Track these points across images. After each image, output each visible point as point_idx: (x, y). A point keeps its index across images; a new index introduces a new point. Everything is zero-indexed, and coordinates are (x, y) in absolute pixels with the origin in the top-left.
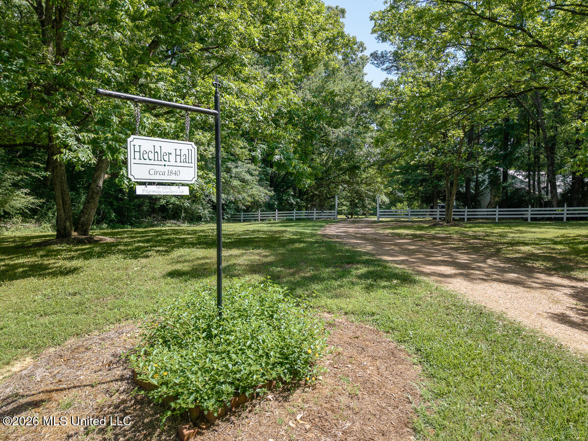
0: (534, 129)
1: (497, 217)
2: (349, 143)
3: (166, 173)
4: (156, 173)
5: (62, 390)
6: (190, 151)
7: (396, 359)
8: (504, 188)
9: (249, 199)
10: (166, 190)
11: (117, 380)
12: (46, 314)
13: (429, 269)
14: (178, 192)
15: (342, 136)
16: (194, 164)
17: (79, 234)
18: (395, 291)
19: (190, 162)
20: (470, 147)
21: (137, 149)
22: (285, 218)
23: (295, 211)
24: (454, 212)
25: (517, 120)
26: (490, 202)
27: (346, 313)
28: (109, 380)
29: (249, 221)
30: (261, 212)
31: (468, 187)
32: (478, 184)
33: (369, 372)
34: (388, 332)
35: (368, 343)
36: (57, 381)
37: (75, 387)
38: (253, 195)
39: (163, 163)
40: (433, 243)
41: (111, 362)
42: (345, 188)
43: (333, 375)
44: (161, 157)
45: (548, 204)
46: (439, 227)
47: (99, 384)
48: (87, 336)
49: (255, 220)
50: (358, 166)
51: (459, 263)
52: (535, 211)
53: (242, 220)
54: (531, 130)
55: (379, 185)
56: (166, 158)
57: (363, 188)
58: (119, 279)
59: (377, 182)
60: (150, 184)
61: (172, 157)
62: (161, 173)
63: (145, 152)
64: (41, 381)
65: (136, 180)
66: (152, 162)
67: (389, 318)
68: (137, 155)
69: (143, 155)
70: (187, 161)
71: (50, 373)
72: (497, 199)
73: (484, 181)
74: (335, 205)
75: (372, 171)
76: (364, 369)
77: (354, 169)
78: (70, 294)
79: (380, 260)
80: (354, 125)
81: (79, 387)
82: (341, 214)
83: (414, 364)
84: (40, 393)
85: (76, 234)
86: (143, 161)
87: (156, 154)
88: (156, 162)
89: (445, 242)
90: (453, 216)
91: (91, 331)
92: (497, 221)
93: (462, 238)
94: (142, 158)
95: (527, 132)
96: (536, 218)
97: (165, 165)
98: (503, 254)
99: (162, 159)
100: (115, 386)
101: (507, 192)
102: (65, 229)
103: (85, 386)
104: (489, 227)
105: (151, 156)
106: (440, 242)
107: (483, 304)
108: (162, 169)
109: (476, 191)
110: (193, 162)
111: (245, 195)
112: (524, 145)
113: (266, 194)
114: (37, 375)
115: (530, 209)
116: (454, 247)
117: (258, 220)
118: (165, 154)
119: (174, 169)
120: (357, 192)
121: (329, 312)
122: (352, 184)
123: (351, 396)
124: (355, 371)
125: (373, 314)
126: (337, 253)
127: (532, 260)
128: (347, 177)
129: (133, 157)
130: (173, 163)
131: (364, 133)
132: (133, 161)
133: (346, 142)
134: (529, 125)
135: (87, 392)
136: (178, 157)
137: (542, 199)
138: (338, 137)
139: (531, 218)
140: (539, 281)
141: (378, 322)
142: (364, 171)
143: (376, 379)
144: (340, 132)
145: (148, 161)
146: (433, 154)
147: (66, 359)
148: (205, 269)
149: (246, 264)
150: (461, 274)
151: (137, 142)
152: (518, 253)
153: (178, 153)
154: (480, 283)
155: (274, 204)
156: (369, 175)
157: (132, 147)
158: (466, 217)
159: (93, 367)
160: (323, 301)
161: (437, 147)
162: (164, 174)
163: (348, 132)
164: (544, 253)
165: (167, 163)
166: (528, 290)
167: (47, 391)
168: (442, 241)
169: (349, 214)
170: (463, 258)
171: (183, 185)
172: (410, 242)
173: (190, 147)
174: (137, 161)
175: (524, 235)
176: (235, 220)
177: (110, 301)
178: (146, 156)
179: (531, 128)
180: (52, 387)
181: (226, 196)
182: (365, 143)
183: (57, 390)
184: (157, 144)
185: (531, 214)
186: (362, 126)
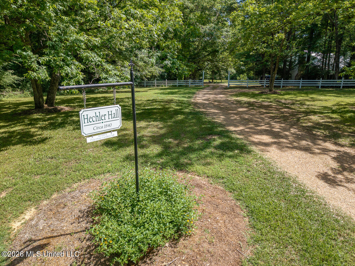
0: (330, 27)
1: (301, 85)
2: (212, 35)
3: (104, 127)
4: (97, 128)
5: (55, 237)
6: (117, 110)
7: (235, 214)
8: (307, 66)
9: (149, 74)
10: (104, 136)
11: (84, 231)
12: (38, 174)
13: (257, 138)
14: (111, 136)
15: (208, 31)
16: (120, 117)
17: (49, 106)
18: (236, 160)
19: (117, 117)
20: (288, 42)
21: (86, 117)
22: (171, 84)
23: (177, 81)
24: (275, 82)
25: (320, 24)
26: (297, 74)
27: (208, 177)
28: (79, 230)
29: (150, 86)
30: (157, 80)
31: (285, 65)
32: (291, 63)
33: (220, 225)
34: (231, 192)
35: (219, 201)
36: (51, 230)
37: (61, 235)
38: (152, 72)
39: (102, 121)
40: (260, 112)
41: (79, 216)
42: (209, 64)
43: (200, 227)
44: (100, 118)
45: (332, 77)
46: (265, 95)
47: (74, 233)
48: (63, 192)
49: (153, 86)
50: (218, 50)
51: (275, 132)
52: (324, 82)
53: (145, 86)
54: (329, 27)
55: (230, 62)
56: (103, 118)
57: (220, 64)
58: (76, 147)
59: (229, 61)
60: (94, 135)
61: (107, 117)
62: (101, 128)
63: (90, 118)
64: (43, 230)
65: (86, 135)
66: (95, 122)
67: (232, 182)
68: (86, 120)
69: (89, 119)
70: (116, 117)
71: (47, 224)
72: (302, 72)
73: (295, 61)
74: (202, 74)
75: (226, 54)
76: (217, 222)
77: (214, 52)
78: (50, 158)
79: (228, 131)
80: (216, 23)
81: (64, 235)
82: (206, 79)
83: (244, 217)
84: (43, 239)
85: (46, 105)
86: (90, 123)
87: (97, 117)
88: (98, 122)
89: (267, 111)
90: (274, 85)
91: (65, 189)
92: (300, 88)
93: (277, 107)
94: (89, 121)
95: (326, 28)
96: (324, 86)
97: (102, 123)
98: (301, 123)
99: (101, 119)
100: (83, 235)
101: (308, 70)
102: (40, 103)
103: (67, 234)
104: (295, 94)
105: (94, 119)
106: (265, 111)
107: (286, 170)
108: (101, 125)
109: (289, 67)
110: (119, 116)
111: (147, 72)
112: (323, 38)
113: (160, 70)
114: (40, 225)
115: (321, 80)
116: (273, 116)
117: (155, 86)
118: (102, 116)
119: (108, 123)
120: (216, 66)
121: (198, 176)
122: (213, 61)
123: (210, 243)
124: (212, 224)
125: (223, 178)
126: (204, 124)
127: (317, 128)
128: (210, 57)
129: (83, 122)
130: (107, 120)
131: (222, 28)
132: (84, 125)
133: (210, 35)
134: (328, 24)
135: (69, 239)
136: (110, 116)
137: (329, 73)
138: (205, 31)
139: (321, 86)
140: (320, 147)
141: (226, 184)
142: (221, 54)
143: (223, 230)
144: (207, 28)
145: (93, 123)
146: (265, 48)
147: (54, 212)
148: (126, 139)
149: (150, 135)
150: (275, 143)
151: (85, 113)
152: (310, 122)
153: (110, 113)
154: (286, 151)
155: (164, 76)
156: (224, 56)
157: (83, 116)
158: (282, 85)
159: (69, 220)
160: (194, 168)
161: (267, 43)
162: (102, 128)
163: (211, 28)
164: (325, 122)
165: (104, 121)
166: (312, 155)
167: (47, 238)
168: (266, 109)
169: (211, 79)
170: (277, 127)
171: (114, 131)
172: (247, 111)
173: (117, 108)
174: (86, 124)
175: (315, 103)
176: (141, 86)
177: (73, 164)
178: (91, 120)
179: (329, 26)
180: (49, 235)
181: (135, 73)
182: (222, 35)
183: (52, 237)
184: (97, 111)
185: (322, 84)
186: (220, 23)
